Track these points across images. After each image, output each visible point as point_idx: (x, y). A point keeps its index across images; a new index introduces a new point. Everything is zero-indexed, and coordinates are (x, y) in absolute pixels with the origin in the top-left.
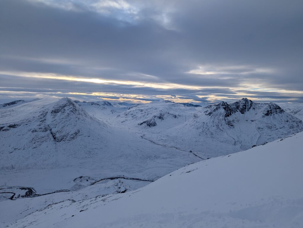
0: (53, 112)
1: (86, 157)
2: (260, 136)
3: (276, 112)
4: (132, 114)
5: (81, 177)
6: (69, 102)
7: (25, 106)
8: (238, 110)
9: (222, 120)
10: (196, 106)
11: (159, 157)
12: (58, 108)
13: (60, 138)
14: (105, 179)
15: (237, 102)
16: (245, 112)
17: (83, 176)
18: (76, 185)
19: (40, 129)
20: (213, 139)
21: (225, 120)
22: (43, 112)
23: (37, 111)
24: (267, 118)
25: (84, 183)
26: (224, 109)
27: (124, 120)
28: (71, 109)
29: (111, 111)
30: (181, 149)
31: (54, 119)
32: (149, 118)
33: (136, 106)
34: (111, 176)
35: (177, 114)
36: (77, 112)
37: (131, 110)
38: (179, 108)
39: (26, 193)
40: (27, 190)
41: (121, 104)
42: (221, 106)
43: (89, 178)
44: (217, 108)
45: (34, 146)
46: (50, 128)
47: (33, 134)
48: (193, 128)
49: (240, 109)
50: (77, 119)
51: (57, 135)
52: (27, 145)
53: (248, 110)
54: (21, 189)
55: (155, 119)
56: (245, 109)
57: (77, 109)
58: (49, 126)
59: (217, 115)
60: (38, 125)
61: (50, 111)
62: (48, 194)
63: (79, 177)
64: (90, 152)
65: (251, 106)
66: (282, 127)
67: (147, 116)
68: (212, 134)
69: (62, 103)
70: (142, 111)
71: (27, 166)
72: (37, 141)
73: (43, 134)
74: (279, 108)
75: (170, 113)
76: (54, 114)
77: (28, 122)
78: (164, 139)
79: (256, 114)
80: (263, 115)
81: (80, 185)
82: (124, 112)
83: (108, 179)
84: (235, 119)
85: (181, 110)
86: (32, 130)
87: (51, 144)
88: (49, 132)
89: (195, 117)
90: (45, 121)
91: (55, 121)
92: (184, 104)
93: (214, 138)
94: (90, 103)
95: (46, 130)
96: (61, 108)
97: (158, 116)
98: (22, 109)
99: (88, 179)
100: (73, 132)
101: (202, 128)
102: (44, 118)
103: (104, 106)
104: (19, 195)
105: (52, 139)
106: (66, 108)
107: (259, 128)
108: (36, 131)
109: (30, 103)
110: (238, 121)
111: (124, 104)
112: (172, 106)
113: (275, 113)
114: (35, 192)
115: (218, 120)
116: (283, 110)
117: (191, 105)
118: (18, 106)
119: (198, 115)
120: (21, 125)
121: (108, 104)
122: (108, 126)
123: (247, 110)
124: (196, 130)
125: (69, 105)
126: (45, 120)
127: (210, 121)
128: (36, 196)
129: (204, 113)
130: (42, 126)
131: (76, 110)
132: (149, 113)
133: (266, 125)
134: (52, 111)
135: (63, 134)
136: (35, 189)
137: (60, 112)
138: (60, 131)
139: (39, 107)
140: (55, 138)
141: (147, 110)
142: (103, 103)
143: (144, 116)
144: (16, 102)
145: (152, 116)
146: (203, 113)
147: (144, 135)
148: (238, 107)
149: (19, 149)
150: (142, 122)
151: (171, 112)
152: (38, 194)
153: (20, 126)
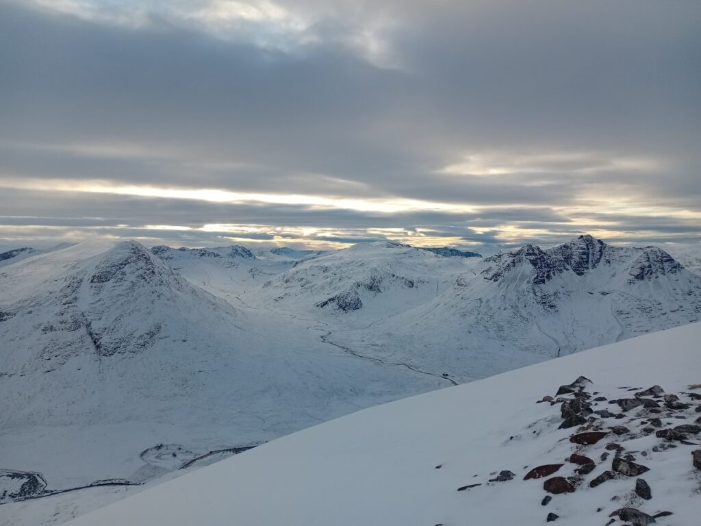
0: (95, 280)
1: (175, 395)
2: (623, 333)
3: (663, 269)
4: (302, 279)
5: (159, 447)
6: (135, 253)
7: (34, 262)
8: (568, 267)
9: (526, 293)
10: (468, 255)
11: (363, 390)
12: (108, 270)
13: (112, 346)
14: (219, 451)
15: (565, 246)
16: (585, 271)
17: (165, 443)
18: (144, 467)
19: (62, 323)
20: (504, 343)
21: (535, 293)
22: (74, 278)
23: (59, 275)
24: (640, 286)
25: (168, 462)
26: (531, 265)
27: (282, 295)
28: (141, 272)
29: (251, 271)
30: (421, 370)
31: (97, 299)
32: (343, 288)
33: (314, 258)
34: (236, 443)
35: (415, 276)
36: (156, 278)
37: (299, 267)
38: (421, 262)
39: (23, 485)
40: (25, 480)
41: (277, 251)
42: (524, 257)
43: (180, 449)
44: (514, 263)
45: (48, 365)
46: (86, 320)
47: (45, 336)
48: (454, 314)
49: (573, 262)
50: (154, 296)
51: (105, 340)
52: (30, 364)
53: (594, 267)
54: (10, 476)
55: (357, 291)
56: (587, 262)
57: (156, 270)
58: (84, 316)
59: (514, 279)
60: (56, 314)
61: (88, 278)
62: (76, 489)
63: (156, 447)
64: (187, 381)
65: (601, 256)
66: (676, 309)
67: (340, 284)
68: (500, 328)
69: (119, 256)
70: (326, 270)
71: (28, 418)
72: (55, 354)
73: (70, 336)
74: (670, 260)
75: (397, 275)
76: (99, 284)
77: (33, 306)
78: (379, 342)
79: (613, 276)
80: (631, 277)
81: (156, 468)
82: (283, 274)
83: (227, 450)
84: (561, 290)
85: (426, 266)
86: (42, 327)
87: (90, 362)
88: (83, 330)
89: (459, 285)
90: (76, 304)
91: (100, 303)
92: (437, 251)
93: (505, 340)
94: (197, 252)
95: (76, 325)
96: (114, 269)
97: (365, 283)
98: (26, 271)
99: (177, 451)
100: (143, 330)
101: (476, 313)
102: (73, 296)
103: (231, 260)
104: (5, 491)
105: (92, 349)
106: (127, 269)
107: (620, 313)
108: (52, 329)
109: (48, 254)
110: (568, 293)
111: (285, 253)
112: (403, 256)
113: (659, 274)
114: (43, 483)
115: (516, 294)
116: (679, 264)
117: (454, 252)
118: (19, 264)
119: (467, 281)
120: (17, 315)
121: (243, 253)
122: (238, 312)
123: (590, 265)
124: (461, 319)
125: (135, 262)
126: (76, 299)
127: (495, 296)
128: (46, 494)
129: (483, 276)
130: (67, 317)
131: (153, 273)
132: (344, 276)
133: (636, 304)
134: (94, 277)
135: (119, 335)
136: (45, 477)
137: (112, 280)
138: (111, 328)
139: (67, 266)
140: (98, 347)
141: (339, 267)
142: (230, 251)
143: (331, 283)
144: (14, 253)
145: (352, 284)
146: (478, 274)
147: (330, 333)
148: (567, 259)
149: (11, 375)
150: (326, 300)
151: (401, 273)
152: (52, 489)
153: (15, 318)
